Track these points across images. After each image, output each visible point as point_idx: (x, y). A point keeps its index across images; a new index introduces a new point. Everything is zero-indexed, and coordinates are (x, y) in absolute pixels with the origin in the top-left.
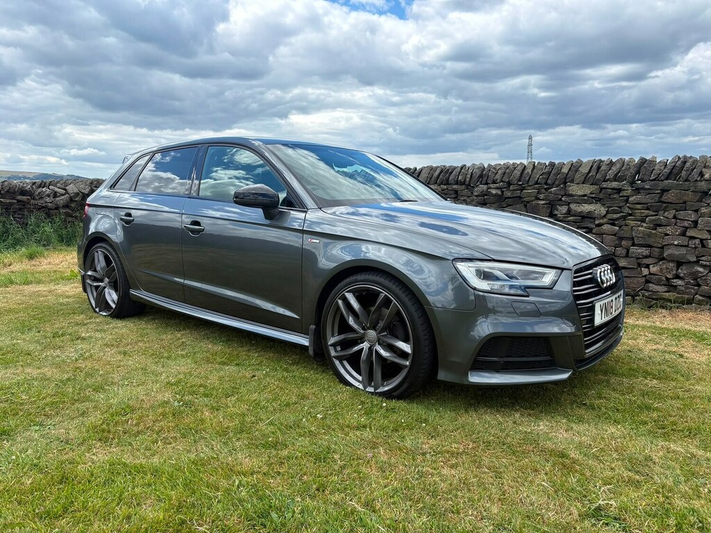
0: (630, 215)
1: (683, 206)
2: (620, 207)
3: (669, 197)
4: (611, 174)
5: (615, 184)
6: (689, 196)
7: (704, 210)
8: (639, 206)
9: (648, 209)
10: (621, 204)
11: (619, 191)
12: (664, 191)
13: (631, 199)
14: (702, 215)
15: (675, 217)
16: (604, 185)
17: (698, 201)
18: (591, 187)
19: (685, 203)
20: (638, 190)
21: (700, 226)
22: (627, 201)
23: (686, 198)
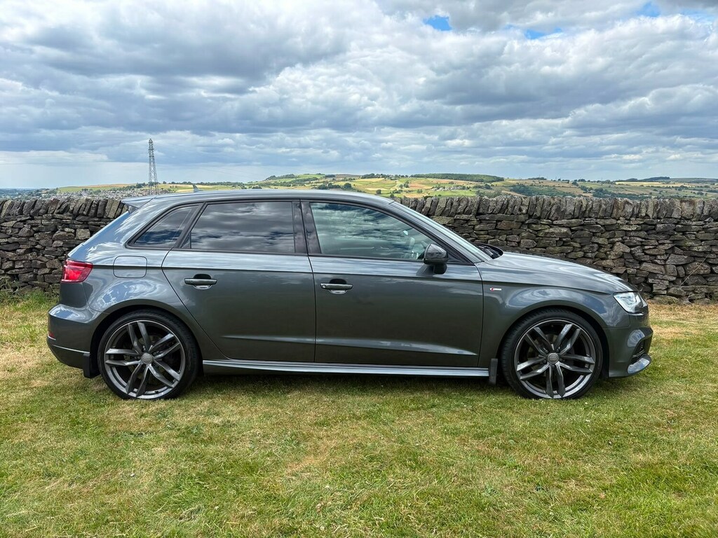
0: (477, 239)
1: (510, 232)
2: (469, 233)
3: (502, 225)
4: (460, 209)
5: (465, 217)
6: (514, 225)
7: (524, 234)
8: (482, 232)
9: (488, 234)
10: (470, 231)
11: (467, 221)
12: (498, 221)
13: (477, 227)
14: (523, 238)
15: (506, 240)
16: (457, 217)
17: (520, 228)
18: (448, 218)
19: (511, 229)
20: (480, 221)
21: (522, 245)
22: (473, 229)
23: (512, 226)
